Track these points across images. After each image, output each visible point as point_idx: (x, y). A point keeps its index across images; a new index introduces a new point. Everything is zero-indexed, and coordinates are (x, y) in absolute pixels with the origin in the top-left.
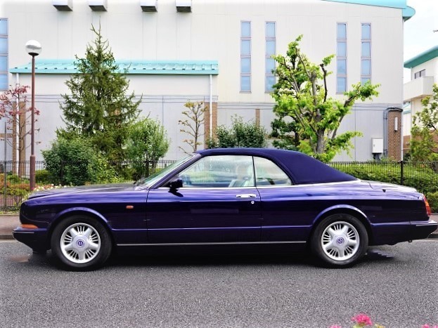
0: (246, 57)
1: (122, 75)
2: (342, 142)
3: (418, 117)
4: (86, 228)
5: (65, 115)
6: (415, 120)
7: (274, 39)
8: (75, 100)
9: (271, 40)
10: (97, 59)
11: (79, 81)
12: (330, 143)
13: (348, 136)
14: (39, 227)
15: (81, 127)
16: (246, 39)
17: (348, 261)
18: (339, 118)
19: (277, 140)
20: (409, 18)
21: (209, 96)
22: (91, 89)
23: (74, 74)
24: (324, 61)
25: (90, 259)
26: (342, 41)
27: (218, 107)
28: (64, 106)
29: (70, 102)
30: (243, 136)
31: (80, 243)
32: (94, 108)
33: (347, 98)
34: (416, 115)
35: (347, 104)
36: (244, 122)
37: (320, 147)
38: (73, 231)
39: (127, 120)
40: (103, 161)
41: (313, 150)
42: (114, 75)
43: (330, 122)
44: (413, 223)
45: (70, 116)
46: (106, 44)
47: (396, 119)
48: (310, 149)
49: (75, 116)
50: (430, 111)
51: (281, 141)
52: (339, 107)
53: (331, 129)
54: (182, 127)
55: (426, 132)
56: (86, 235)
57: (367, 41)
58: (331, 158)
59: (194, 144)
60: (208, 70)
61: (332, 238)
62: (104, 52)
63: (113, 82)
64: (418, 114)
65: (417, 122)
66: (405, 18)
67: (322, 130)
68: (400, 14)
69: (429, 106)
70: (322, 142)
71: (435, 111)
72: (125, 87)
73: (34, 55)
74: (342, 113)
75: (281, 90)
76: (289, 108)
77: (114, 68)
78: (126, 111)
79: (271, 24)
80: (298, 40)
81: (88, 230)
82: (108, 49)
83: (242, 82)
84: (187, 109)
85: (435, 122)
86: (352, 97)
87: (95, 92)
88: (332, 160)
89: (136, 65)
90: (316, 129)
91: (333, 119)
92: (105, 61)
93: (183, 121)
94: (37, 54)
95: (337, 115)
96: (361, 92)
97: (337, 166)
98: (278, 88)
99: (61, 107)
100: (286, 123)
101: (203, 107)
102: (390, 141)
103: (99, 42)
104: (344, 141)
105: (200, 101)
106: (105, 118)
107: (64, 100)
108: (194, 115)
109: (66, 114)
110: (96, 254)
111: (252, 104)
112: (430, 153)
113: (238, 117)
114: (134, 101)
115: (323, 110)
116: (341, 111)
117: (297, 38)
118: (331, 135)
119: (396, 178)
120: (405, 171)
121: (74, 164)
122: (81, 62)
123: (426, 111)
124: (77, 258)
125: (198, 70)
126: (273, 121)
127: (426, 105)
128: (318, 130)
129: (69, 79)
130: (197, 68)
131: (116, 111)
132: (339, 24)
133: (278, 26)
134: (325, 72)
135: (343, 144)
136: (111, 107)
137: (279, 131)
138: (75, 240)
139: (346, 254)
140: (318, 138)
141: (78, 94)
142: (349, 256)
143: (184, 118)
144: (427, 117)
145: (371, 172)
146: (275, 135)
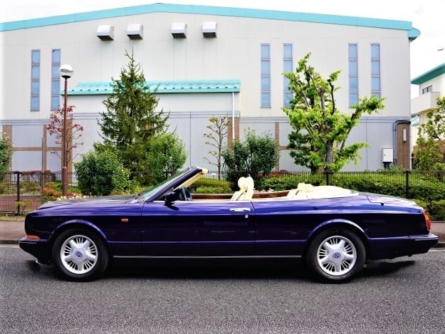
0: (266, 76)
1: (152, 94)
2: (350, 153)
3: (423, 129)
4: (85, 240)
5: (102, 130)
6: (420, 131)
7: (291, 60)
8: (111, 117)
9: (289, 60)
10: (130, 80)
11: (115, 100)
12: (338, 154)
13: (355, 147)
14: (41, 238)
15: (116, 141)
16: (266, 60)
17: (344, 277)
18: (347, 130)
19: (294, 151)
20: (414, 38)
21: (232, 111)
22: (125, 106)
23: (110, 94)
24: (331, 77)
25: (88, 270)
26: (354, 60)
27: (241, 121)
28: (102, 122)
29: (107, 119)
30: (256, 148)
31: (79, 254)
32: (126, 124)
33: (354, 111)
34: (421, 127)
35: (354, 116)
36: (256, 135)
37: (329, 158)
38: (72, 242)
39: (156, 135)
40: (126, 172)
41: (322, 161)
42: (145, 94)
43: (338, 134)
44: (412, 237)
45: (106, 132)
46: (138, 67)
47: (405, 131)
48: (319, 159)
49: (111, 131)
50: (434, 123)
51: (297, 152)
52: (346, 120)
53: (340, 141)
54: (207, 139)
55: (431, 143)
56: (84, 247)
57: (376, 60)
58: (339, 168)
59: (217, 155)
60: (230, 88)
61: (328, 252)
62: (136, 74)
63: (143, 100)
64: (423, 126)
65: (422, 133)
66: (411, 39)
67: (330, 142)
68: (406, 35)
69: (433, 118)
70: (331, 153)
71: (438, 123)
72: (155, 105)
73: (66, 77)
74: (349, 125)
75: (297, 105)
76: (299, 121)
77: (145, 88)
78: (155, 126)
79: (288, 46)
80: (306, 58)
81: (86, 242)
82: (140, 71)
83: (263, 99)
84: (212, 124)
85: (440, 133)
86: (359, 110)
87: (128, 110)
88: (340, 171)
89: (167, 85)
90: (325, 141)
91: (341, 131)
92: (137, 82)
93: (208, 134)
94: (69, 77)
95: (344, 127)
96: (367, 106)
97: (345, 175)
98: (295, 103)
99: (99, 124)
100: (303, 135)
101: (226, 121)
102: (399, 151)
103: (132, 65)
104: (352, 152)
105: (222, 116)
106: (137, 133)
107: (102, 117)
108: (218, 129)
109: (104, 129)
110: (93, 265)
111: (272, 118)
112: (435, 162)
113: (250, 130)
114: (163, 117)
115: (330, 122)
116: (349, 123)
117: (306, 55)
118: (340, 146)
119: (402, 187)
120: (410, 180)
121: (101, 175)
122: (116, 83)
123: (431, 123)
124: (76, 269)
125: (222, 88)
126: (291, 134)
127: (430, 117)
128: (327, 142)
129: (106, 98)
130: (221, 87)
131: (147, 126)
132: (350, 45)
133: (294, 47)
134: (332, 87)
135: (351, 154)
136: (142, 123)
137: (296, 143)
138: (75, 251)
139: (342, 269)
140: (327, 149)
141: (114, 112)
142: (346, 271)
143: (209, 131)
144: (432, 128)
145: (378, 182)
146: (292, 146)
